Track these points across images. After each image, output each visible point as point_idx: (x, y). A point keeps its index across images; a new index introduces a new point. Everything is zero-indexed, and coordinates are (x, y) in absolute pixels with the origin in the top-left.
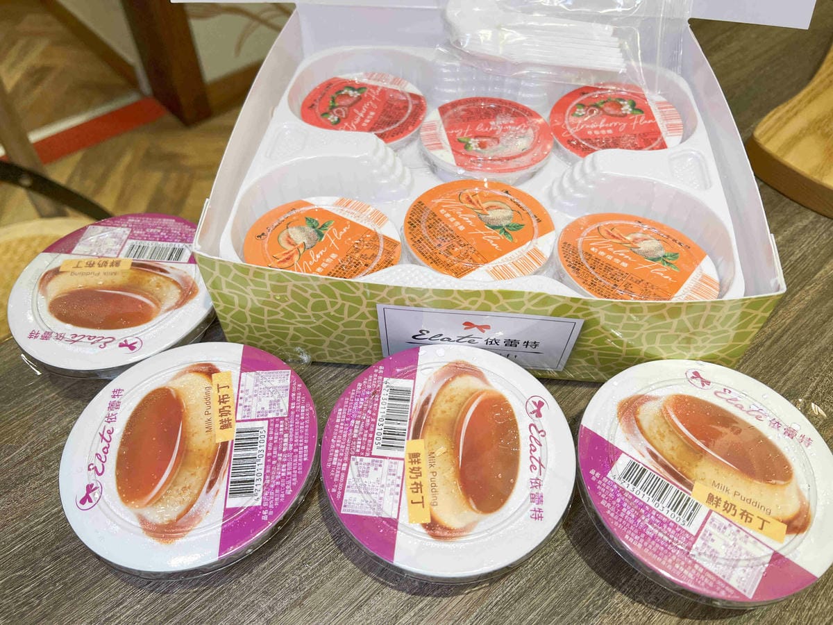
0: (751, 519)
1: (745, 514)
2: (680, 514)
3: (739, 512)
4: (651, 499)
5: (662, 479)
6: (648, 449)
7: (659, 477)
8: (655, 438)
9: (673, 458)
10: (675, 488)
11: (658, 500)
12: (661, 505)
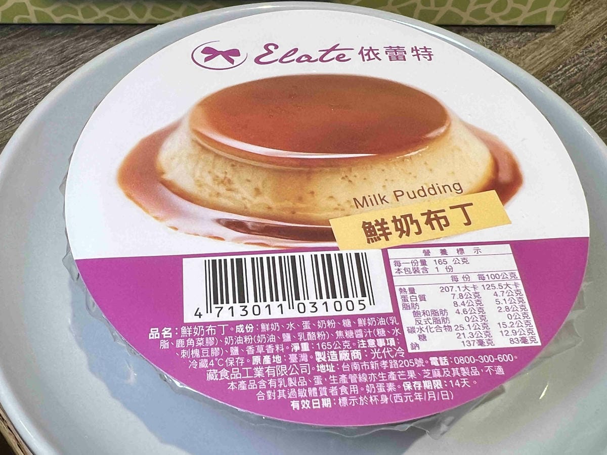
0: (445, 218)
1: (432, 217)
2: (347, 296)
3: (422, 220)
4: (285, 304)
5: (277, 256)
6: (218, 221)
7: (270, 256)
8: (218, 194)
9: (269, 208)
10: (307, 255)
11: (298, 298)
12: (306, 302)
